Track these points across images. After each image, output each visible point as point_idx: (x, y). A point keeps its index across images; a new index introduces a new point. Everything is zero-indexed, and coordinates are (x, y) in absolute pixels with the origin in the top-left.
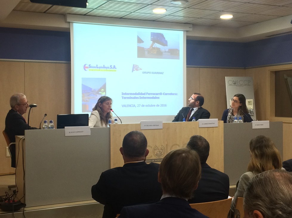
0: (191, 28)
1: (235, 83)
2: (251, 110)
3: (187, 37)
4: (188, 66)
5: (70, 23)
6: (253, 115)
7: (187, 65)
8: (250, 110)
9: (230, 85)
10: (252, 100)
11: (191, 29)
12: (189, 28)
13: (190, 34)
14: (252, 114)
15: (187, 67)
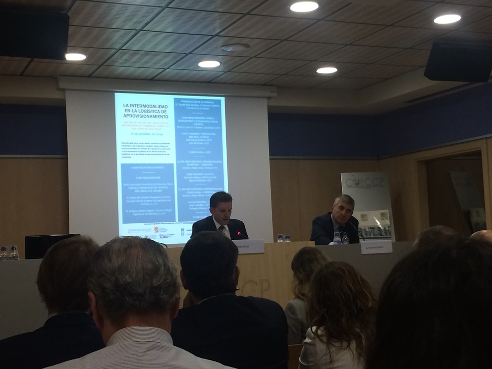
0: (275, 92)
1: (358, 184)
2: (387, 229)
3: (269, 107)
4: (272, 157)
5: (66, 91)
6: (390, 238)
7: (271, 155)
8: (385, 228)
9: (350, 187)
10: (387, 211)
11: (275, 95)
12: (272, 92)
13: (274, 103)
14: (389, 236)
15: (270, 159)
